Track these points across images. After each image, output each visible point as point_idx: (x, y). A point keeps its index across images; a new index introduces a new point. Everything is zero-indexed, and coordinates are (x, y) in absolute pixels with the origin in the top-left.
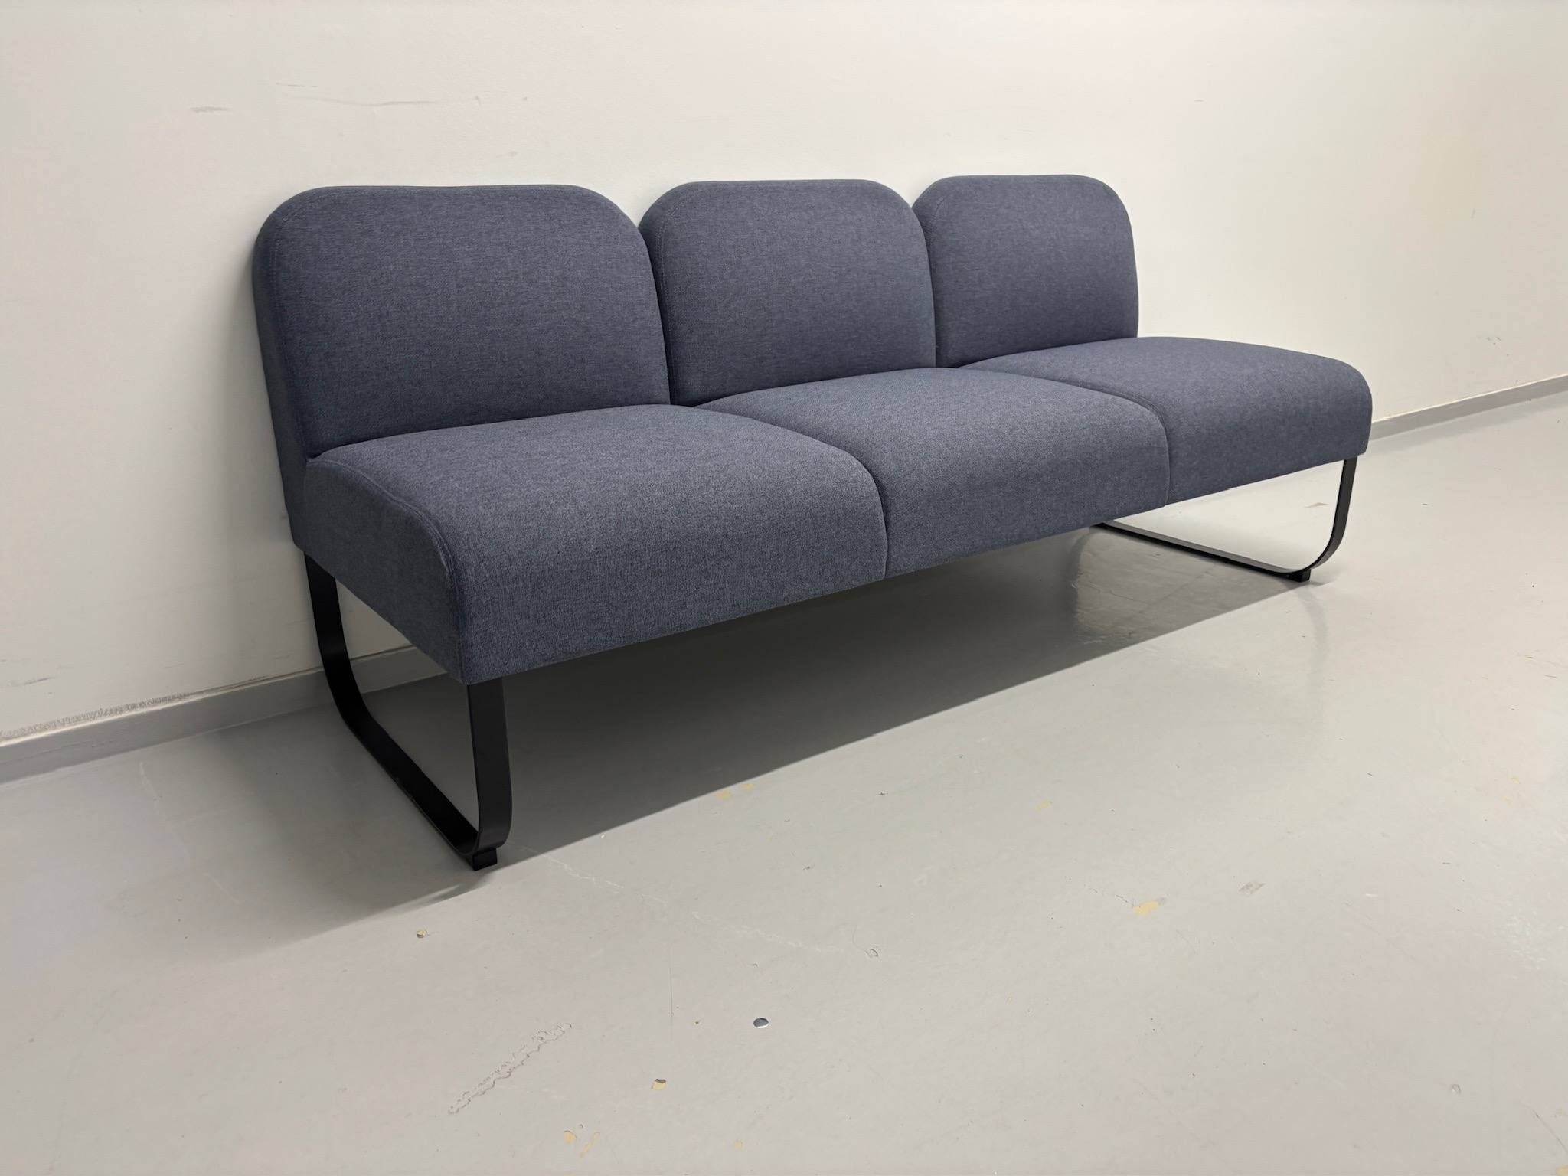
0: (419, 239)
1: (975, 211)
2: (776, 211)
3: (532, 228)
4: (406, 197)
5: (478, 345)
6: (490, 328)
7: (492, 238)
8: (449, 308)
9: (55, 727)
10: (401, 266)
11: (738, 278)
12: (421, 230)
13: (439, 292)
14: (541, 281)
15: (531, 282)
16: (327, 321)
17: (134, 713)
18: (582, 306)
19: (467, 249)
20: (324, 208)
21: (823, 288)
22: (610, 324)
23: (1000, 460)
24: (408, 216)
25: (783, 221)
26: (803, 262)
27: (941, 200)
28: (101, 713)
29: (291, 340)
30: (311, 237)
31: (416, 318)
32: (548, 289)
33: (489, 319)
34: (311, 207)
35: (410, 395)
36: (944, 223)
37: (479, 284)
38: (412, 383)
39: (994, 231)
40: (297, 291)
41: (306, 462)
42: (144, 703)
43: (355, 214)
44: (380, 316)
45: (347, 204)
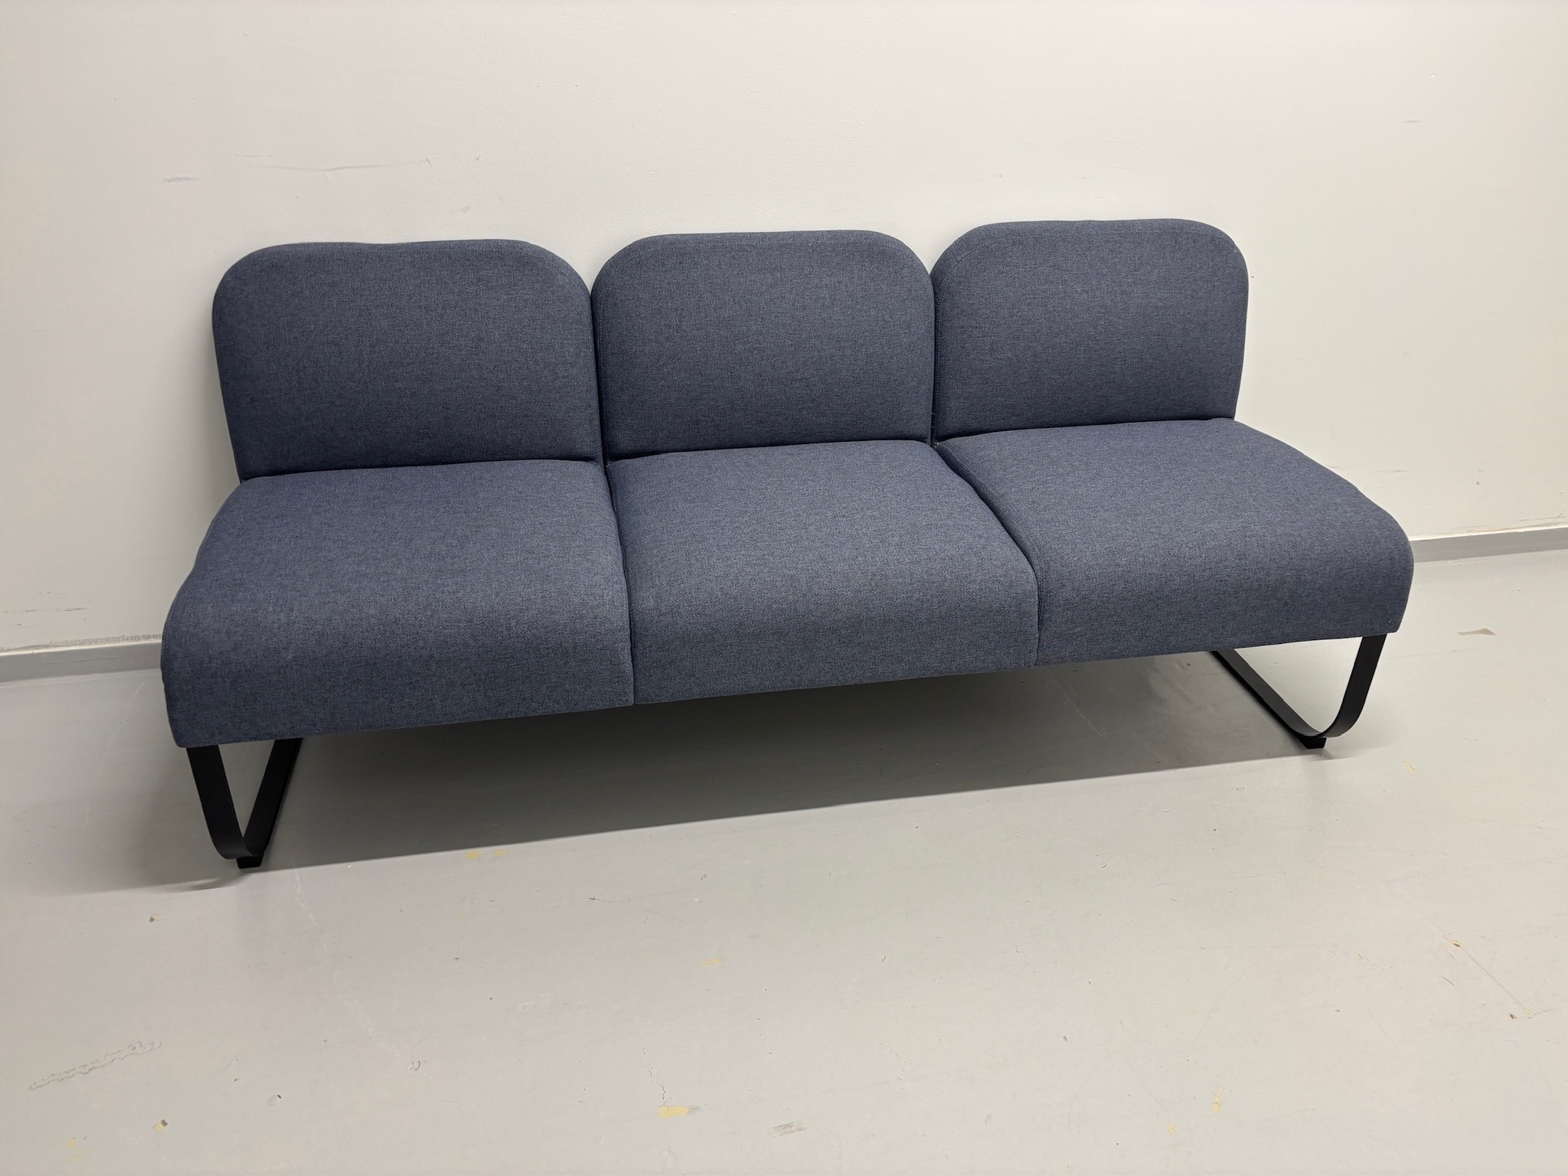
0: (343, 301)
1: (1006, 269)
5: (386, 399)
6: (398, 385)
7: (413, 300)
8: (360, 366)
9: (90, 643)
10: (321, 326)
12: (346, 292)
13: (353, 351)
14: (455, 342)
15: (443, 343)
17: (148, 642)
19: (386, 311)
20: (263, 270)
23: (783, 610)
24: (337, 278)
25: (739, 284)
26: (754, 328)
28: (123, 639)
30: (247, 297)
32: (461, 351)
34: (252, 269)
36: (960, 283)
39: (1024, 294)
42: (157, 636)
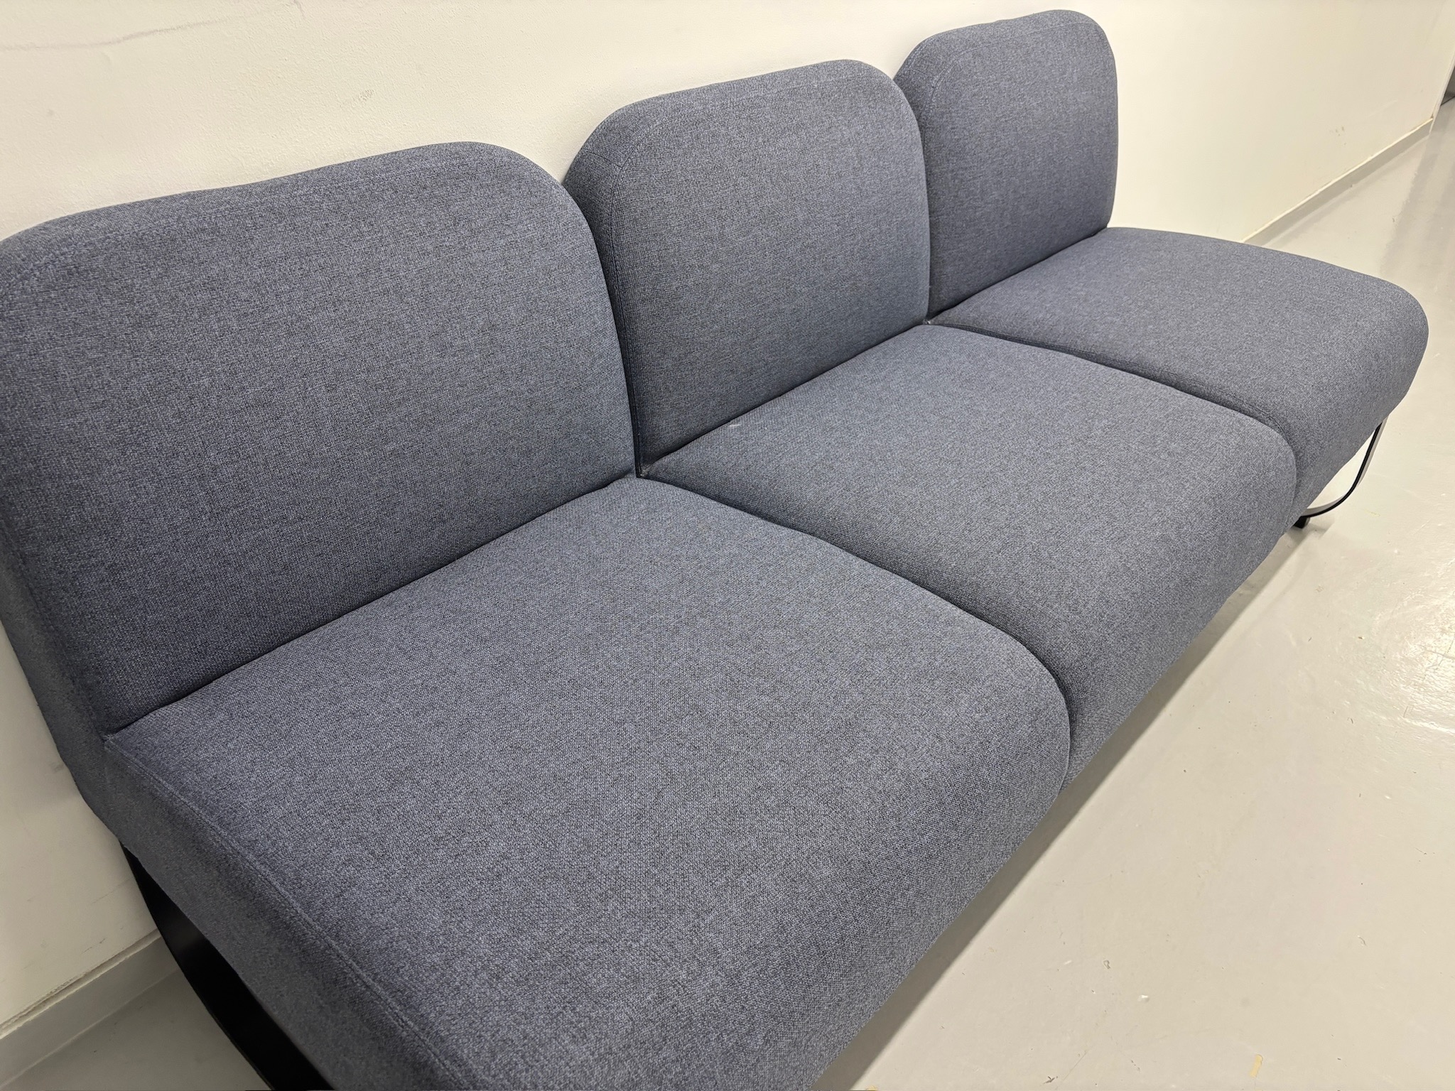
0: (246, 315)
2: (760, 140)
3: (430, 248)
4: (203, 230)
5: (374, 480)
6: (389, 448)
8: (319, 432)
10: (222, 376)
11: (721, 262)
12: (244, 295)
13: (300, 407)
14: (459, 342)
15: (443, 350)
16: (101, 510)
18: (522, 367)
19: (333, 315)
20: (49, 288)
21: (825, 251)
22: (562, 383)
24: (215, 270)
27: (936, 78)
29: (33, 555)
30: (36, 354)
31: (266, 464)
33: (386, 432)
34: (24, 291)
35: (272, 591)
37: (363, 376)
38: (273, 572)
40: (30, 466)
41: (104, 741)
43: (114, 287)
44: (202, 477)
45: (93, 271)
